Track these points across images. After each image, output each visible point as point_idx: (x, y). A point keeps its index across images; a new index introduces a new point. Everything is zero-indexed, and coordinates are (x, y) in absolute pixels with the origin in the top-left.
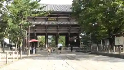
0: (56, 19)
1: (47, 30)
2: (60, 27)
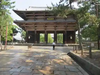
2: (56, 25)
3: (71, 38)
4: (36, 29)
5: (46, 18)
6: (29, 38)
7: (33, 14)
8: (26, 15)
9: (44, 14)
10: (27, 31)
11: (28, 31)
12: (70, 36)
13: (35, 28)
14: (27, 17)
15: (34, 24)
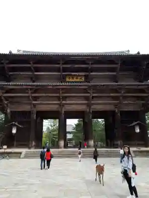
1: (64, 102)
2: (94, 95)
3: (138, 130)
5: (64, 77)
6: (14, 131)
7: (29, 65)
8: (8, 66)
9: (59, 64)
10: (9, 111)
11: (12, 112)
12: (133, 124)
13: (34, 102)
15: (31, 89)
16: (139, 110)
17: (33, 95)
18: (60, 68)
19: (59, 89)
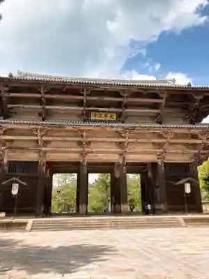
0: (115, 116)
1: (87, 149)
2: (130, 140)
4: (45, 153)
5: (88, 114)
6: (15, 191)
7: (39, 96)
8: (7, 95)
9: (82, 95)
10: (5, 161)
11: (10, 162)
13: (44, 149)
14: (9, 106)
15: (41, 130)
16: (189, 162)
17: (44, 138)
18: (82, 100)
19: (82, 131)
